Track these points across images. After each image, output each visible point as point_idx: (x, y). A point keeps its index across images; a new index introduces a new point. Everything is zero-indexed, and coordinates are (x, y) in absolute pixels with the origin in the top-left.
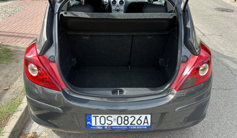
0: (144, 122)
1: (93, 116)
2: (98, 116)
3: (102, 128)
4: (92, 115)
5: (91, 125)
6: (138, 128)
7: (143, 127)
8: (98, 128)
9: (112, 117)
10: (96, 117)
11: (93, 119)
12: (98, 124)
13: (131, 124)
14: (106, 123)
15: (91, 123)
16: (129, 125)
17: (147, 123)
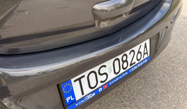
0: (144, 54)
1: (75, 81)
2: (84, 76)
3: (94, 94)
4: (72, 80)
5: (75, 101)
6: (139, 65)
7: (144, 62)
8: (89, 97)
9: (105, 66)
10: (79, 79)
11: (76, 86)
12: (87, 90)
13: (131, 64)
14: (99, 81)
15: (74, 96)
16: (129, 67)
17: (147, 53)
